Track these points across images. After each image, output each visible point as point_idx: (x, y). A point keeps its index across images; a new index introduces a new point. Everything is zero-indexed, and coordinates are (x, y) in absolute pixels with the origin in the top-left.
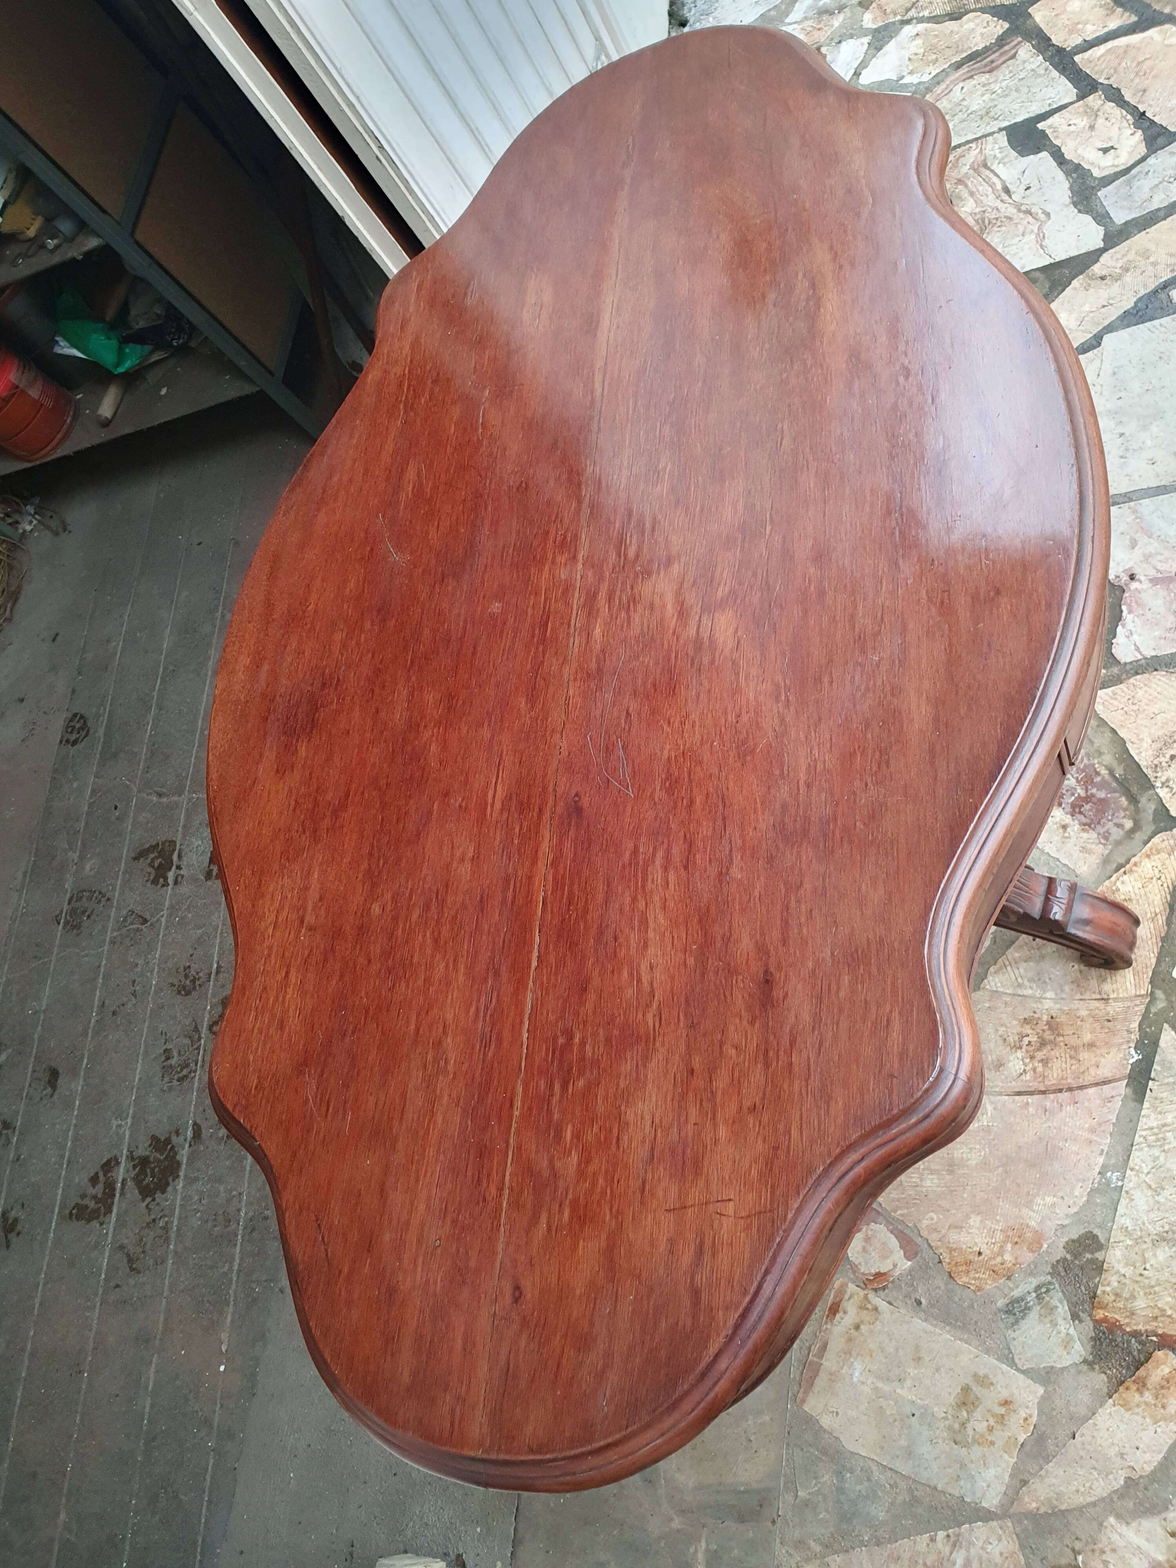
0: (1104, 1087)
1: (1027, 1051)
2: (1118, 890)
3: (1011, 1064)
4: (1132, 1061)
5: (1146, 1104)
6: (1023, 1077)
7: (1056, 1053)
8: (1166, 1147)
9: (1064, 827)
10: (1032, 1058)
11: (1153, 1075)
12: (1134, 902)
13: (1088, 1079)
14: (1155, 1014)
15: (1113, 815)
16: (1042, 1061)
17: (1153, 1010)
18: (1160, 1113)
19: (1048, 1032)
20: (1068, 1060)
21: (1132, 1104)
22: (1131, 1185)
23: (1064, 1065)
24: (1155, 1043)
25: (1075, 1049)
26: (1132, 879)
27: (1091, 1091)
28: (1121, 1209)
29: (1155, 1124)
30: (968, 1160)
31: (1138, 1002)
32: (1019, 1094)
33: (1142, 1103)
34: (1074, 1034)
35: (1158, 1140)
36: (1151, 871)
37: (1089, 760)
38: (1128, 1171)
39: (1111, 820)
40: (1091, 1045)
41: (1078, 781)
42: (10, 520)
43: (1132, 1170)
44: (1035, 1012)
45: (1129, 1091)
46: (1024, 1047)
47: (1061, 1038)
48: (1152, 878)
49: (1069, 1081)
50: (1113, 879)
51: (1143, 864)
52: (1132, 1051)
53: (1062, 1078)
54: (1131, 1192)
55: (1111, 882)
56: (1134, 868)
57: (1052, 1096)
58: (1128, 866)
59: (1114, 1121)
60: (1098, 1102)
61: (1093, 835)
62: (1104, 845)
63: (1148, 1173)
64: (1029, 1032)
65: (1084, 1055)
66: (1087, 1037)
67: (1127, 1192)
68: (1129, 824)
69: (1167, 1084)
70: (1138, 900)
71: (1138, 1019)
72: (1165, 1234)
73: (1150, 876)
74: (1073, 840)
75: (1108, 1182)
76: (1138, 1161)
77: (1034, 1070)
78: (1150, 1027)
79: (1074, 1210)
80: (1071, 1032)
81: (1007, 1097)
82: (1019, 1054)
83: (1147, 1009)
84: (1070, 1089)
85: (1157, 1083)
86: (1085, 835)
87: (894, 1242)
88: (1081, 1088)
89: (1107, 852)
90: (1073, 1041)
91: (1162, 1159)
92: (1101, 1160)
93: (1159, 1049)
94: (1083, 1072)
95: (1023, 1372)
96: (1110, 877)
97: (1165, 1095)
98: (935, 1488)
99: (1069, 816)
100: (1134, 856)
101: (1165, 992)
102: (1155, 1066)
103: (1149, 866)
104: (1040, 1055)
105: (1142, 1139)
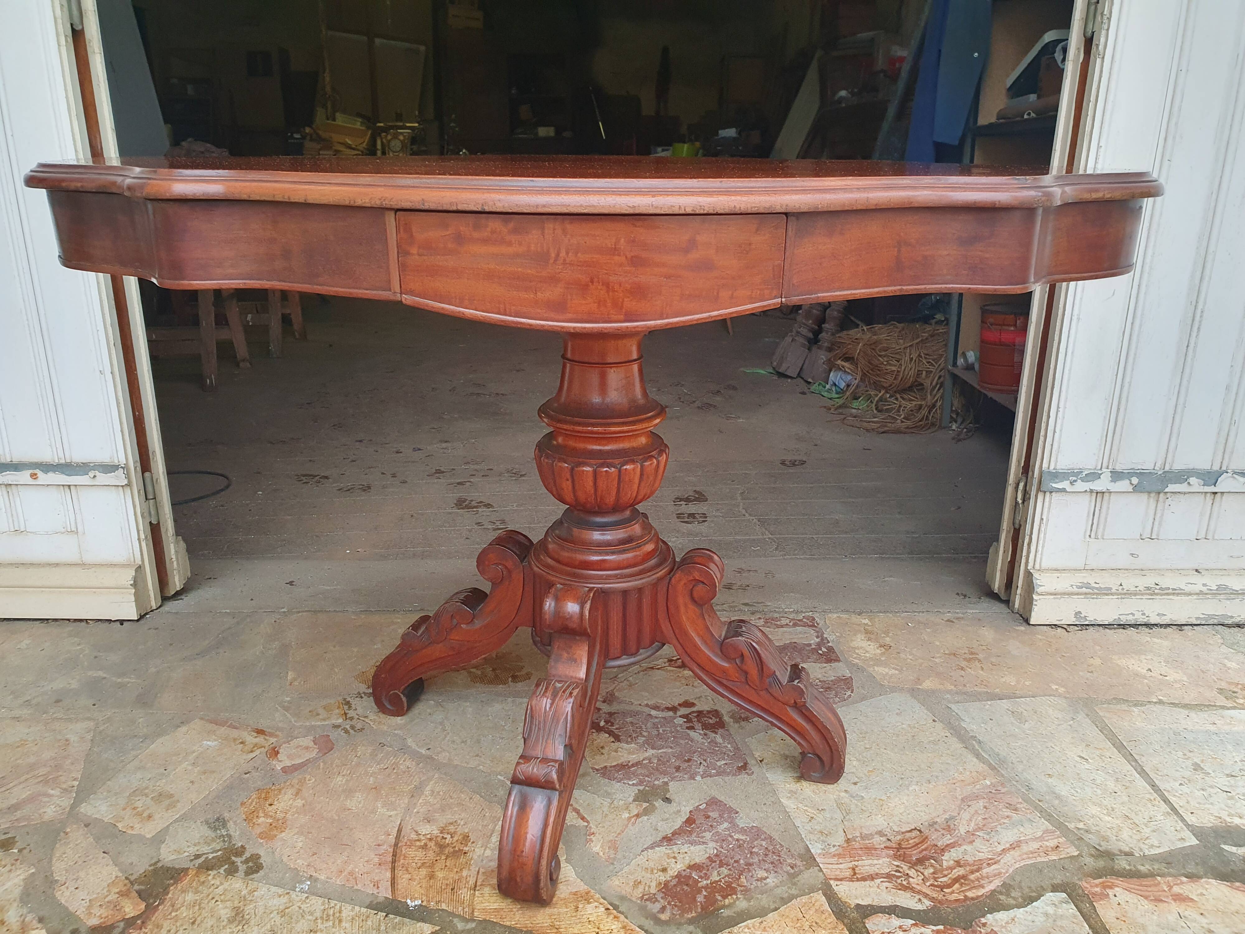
0: (390, 883)
1: (437, 837)
2: (589, 903)
3: (428, 826)
4: (409, 901)
5: (364, 910)
6: (414, 833)
7: (431, 854)
8: (319, 921)
9: (664, 870)
10: (430, 839)
11: (391, 916)
12: (574, 914)
13: (399, 873)
14: (451, 921)
15: (676, 906)
16: (426, 845)
17: (456, 920)
18: (353, 919)
19: (452, 850)
20: (422, 862)
21: (368, 902)
22: (294, 896)
23: (417, 858)
24: (423, 920)
25: (432, 866)
26: (600, 914)
27: (388, 875)
28: (274, 889)
29: (344, 914)
30: (351, 800)
31: (466, 909)
32: (399, 831)
33: (367, 907)
34: (446, 866)
35: (328, 916)
36: (608, 928)
37: (742, 891)
38: (306, 895)
39: (669, 903)
40: (431, 876)
41: (716, 882)
42: (954, 416)
43: (307, 898)
44: (473, 842)
45: (381, 899)
46: (442, 835)
47: (443, 857)
48: (598, 928)
49: (402, 861)
50: (602, 900)
51: (616, 923)
52: (418, 902)
53: (405, 857)
54: (287, 896)
55: (598, 898)
56: (612, 917)
57: (391, 850)
58: (615, 912)
59: (356, 887)
60: (376, 879)
61: (653, 890)
62: (642, 898)
63: (300, 908)
64: (455, 839)
65: (424, 872)
66: (440, 875)
67: (288, 893)
68: (664, 917)
69: (379, 925)
70: (575, 916)
71: (450, 909)
72: (241, 915)
73: (601, 927)
74: (649, 875)
75: (301, 882)
76: (314, 901)
77: (419, 840)
78: (439, 916)
79: (285, 859)
80: (448, 864)
81: (398, 823)
82: (436, 832)
83: (459, 916)
84: (394, 862)
85: (382, 918)
86: (654, 884)
87: (298, 761)
88: (393, 869)
89: (634, 899)
90: (438, 866)
91: (310, 918)
92: (322, 877)
93: (415, 922)
94: (407, 870)
95: (168, 826)
96: (604, 899)
97: (369, 923)
98: (109, 780)
99: (676, 874)
100: (626, 917)
101: (473, 929)
102: (398, 918)
103: (613, 927)
104: (432, 844)
105: (332, 905)
